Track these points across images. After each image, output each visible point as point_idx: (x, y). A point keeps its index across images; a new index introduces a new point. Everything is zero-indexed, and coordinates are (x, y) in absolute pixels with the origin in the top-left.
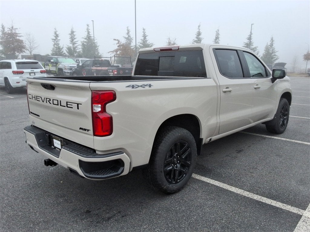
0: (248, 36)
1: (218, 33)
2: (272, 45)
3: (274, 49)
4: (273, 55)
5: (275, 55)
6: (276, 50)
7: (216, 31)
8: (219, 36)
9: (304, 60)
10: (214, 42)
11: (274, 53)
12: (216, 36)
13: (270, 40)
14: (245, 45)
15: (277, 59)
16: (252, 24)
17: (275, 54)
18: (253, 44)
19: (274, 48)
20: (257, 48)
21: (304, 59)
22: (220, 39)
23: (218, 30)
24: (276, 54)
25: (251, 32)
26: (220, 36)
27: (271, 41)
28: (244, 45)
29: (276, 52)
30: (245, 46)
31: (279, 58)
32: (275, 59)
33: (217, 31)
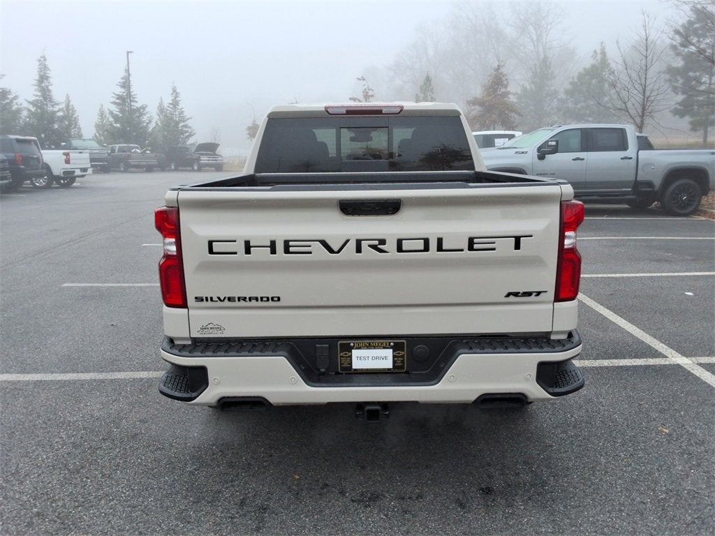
0: (122, 78)
1: (45, 65)
2: (175, 104)
3: (183, 112)
4: (182, 126)
5: (186, 126)
6: (187, 114)
7: (39, 61)
8: (48, 72)
9: (248, 138)
10: (37, 88)
11: (184, 121)
12: (41, 71)
13: (172, 92)
14: (118, 99)
15: (190, 135)
16: (128, 53)
17: (185, 123)
18: (136, 100)
19: (183, 110)
20: (147, 110)
21: (248, 136)
22: (51, 80)
23: (44, 57)
24: (189, 123)
25: (128, 71)
26: (50, 74)
27: (172, 94)
28: (114, 100)
29: (188, 119)
30: (118, 101)
31: (195, 134)
32: (187, 134)
33: (42, 59)
